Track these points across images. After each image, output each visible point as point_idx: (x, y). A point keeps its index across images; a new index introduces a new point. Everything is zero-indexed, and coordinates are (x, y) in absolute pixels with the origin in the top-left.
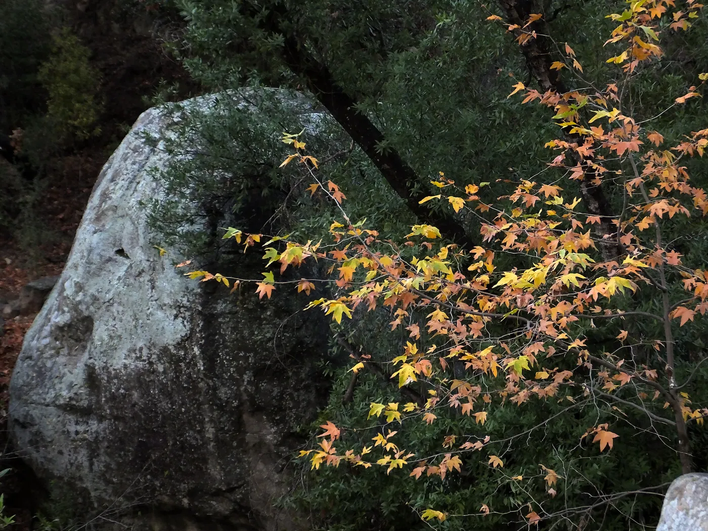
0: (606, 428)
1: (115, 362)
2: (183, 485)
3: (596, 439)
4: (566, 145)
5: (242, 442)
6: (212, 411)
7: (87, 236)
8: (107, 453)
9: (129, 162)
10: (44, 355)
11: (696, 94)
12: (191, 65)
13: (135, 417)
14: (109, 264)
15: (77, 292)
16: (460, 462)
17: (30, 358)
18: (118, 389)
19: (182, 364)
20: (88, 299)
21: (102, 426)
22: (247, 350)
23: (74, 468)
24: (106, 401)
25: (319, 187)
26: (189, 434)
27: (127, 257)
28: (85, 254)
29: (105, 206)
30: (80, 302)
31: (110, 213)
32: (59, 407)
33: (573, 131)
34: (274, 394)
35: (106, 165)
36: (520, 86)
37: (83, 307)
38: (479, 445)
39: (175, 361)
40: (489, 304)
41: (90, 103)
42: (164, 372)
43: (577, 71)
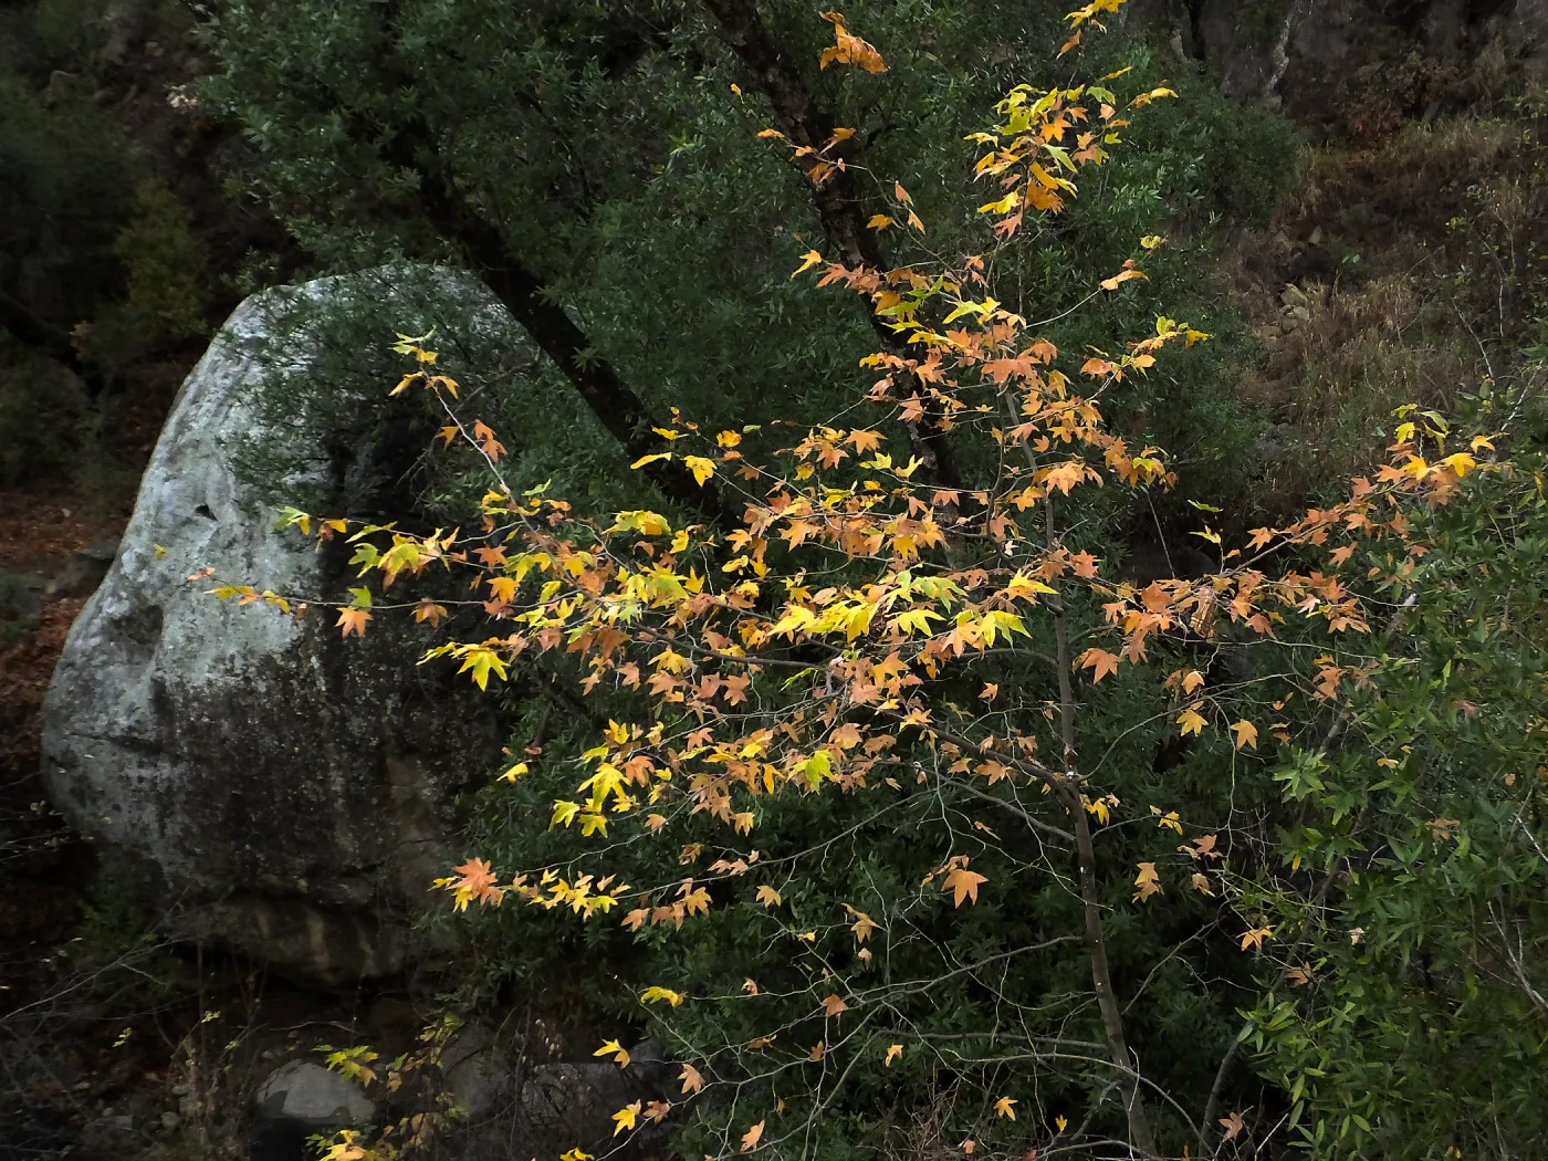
0: (965, 864)
1: (193, 675)
2: (298, 861)
3: (947, 884)
4: (899, 363)
5: (385, 798)
6: (340, 752)
7: (154, 485)
8: (186, 812)
9: (219, 374)
10: (94, 663)
11: (1138, 274)
12: (296, 226)
13: (227, 758)
14: (186, 528)
15: (139, 570)
16: (709, 898)
17: (71, 665)
18: (200, 717)
19: (294, 682)
20: (155, 581)
21: (178, 770)
22: (390, 662)
23: (137, 833)
24: (183, 734)
25: (459, 432)
26: (307, 786)
27: (214, 518)
28: (152, 512)
29: (182, 440)
30: (143, 585)
31: (189, 450)
32: (114, 740)
33: (914, 339)
34: (433, 728)
35: (189, 378)
36: (813, 258)
37: (148, 593)
38: (739, 867)
39: (283, 676)
40: (759, 633)
41: (190, 286)
42: (268, 693)
43: (916, 233)
